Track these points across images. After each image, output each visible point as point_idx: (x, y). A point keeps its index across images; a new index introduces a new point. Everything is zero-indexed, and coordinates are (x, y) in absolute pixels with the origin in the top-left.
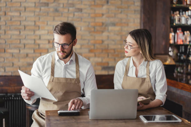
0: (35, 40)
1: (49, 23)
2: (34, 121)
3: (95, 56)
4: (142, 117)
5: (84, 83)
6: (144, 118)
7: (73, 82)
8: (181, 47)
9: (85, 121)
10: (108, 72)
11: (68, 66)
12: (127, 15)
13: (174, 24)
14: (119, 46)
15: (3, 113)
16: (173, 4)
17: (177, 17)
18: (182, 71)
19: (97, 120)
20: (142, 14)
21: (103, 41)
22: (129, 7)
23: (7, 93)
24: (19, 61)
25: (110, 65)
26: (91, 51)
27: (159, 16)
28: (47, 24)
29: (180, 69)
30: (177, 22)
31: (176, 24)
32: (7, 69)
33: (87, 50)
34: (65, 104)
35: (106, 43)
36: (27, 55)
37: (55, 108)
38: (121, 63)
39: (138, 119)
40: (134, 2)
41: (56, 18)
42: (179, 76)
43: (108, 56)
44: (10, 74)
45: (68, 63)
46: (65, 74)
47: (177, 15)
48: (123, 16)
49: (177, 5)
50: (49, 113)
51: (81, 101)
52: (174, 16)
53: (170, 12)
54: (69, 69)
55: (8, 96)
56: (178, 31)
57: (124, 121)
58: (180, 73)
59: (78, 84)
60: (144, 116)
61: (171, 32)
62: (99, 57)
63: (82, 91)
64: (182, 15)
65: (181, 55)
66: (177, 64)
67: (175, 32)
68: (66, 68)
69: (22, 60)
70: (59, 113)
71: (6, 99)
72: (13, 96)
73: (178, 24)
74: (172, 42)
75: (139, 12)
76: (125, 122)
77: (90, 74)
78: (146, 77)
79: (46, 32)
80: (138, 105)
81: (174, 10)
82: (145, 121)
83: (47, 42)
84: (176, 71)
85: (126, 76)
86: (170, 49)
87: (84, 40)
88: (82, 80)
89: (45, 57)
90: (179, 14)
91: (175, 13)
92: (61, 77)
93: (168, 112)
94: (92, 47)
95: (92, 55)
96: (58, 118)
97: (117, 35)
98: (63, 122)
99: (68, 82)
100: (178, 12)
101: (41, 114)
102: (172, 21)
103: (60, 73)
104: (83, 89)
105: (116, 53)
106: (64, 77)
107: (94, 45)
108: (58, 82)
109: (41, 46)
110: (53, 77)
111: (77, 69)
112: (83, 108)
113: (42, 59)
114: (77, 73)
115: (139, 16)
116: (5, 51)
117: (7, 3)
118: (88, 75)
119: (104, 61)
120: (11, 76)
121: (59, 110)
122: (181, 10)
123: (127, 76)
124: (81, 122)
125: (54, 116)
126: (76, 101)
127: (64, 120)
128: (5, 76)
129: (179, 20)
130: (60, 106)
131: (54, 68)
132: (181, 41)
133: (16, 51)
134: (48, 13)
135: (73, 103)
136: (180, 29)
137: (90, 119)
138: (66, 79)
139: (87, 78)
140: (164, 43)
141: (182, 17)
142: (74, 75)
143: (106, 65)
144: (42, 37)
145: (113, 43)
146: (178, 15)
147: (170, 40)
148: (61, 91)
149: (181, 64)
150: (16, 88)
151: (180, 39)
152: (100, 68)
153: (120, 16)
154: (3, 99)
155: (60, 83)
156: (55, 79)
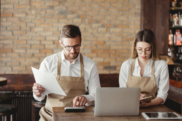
0: (40, 41)
1: (54, 25)
2: (41, 117)
3: (97, 56)
4: (144, 114)
5: (88, 81)
6: (146, 115)
7: (78, 80)
8: (179, 48)
9: (90, 117)
10: (110, 71)
11: (73, 66)
12: (128, 18)
13: (173, 26)
14: (121, 47)
15: (11, 109)
16: (172, 7)
17: (175, 20)
18: (180, 71)
19: (101, 116)
20: (143, 17)
21: (105, 42)
22: (129, 10)
23: (14, 91)
24: (25, 60)
25: (112, 65)
26: (93, 51)
27: (159, 18)
28: (52, 26)
29: (179, 69)
30: (175, 24)
31: (175, 26)
32: (14, 68)
33: (90, 51)
34: (70, 101)
35: (107, 43)
36: (33, 55)
37: (61, 104)
38: (127, 63)
39: (140, 115)
40: (135, 5)
41: (61, 20)
42: (178, 76)
43: (110, 56)
44: (17, 73)
45: (73, 63)
46: (71, 73)
47: (175, 17)
48: (124, 18)
49: (176, 8)
50: (56, 110)
51: (85, 98)
52: (173, 19)
53: (169, 15)
54: (74, 69)
55: (15, 93)
56: (176, 33)
57: (126, 117)
58: (179, 72)
59: (83, 82)
60: (146, 114)
61: (169, 34)
62: (101, 57)
63: (86, 89)
64: (180, 18)
65: (179, 56)
66: (176, 64)
67: (174, 33)
68: (72, 67)
69: (28, 60)
70: (65, 110)
71: (13, 96)
72: (20, 94)
73: (176, 26)
74: (171, 43)
75: (140, 14)
76: (129, 119)
77: (94, 73)
78: (150, 76)
79: (52, 33)
80: (140, 103)
81: (173, 12)
82: (147, 118)
83: (52, 43)
84: (175, 71)
85: (130, 75)
86: (169, 50)
87: (87, 41)
88: (86, 79)
89: (52, 57)
90: (178, 16)
91: (174, 16)
92: (67, 76)
93: (169, 110)
94: (95, 48)
95: (95, 55)
96: (65, 114)
97: (119, 36)
98: (69, 118)
99: (73, 80)
100: (176, 15)
101: (48, 111)
102: (171, 23)
103: (66, 72)
104: (87, 88)
105: (118, 53)
106: (70, 76)
107: (96, 46)
108: (64, 81)
109: (46, 46)
110: (59, 76)
111: (81, 68)
112: (87, 105)
113: (49, 59)
114: (82, 72)
115: (139, 18)
116: (12, 51)
117: (15, 5)
118: (92, 74)
119: (106, 61)
120: (18, 75)
121: (65, 107)
122: (179, 13)
123: (132, 75)
124: (87, 118)
125: (60, 112)
126: (80, 98)
127: (71, 116)
128: (12, 75)
129: (178, 22)
130: (66, 103)
131: (60, 67)
132: (180, 42)
133: (23, 51)
134: (53, 16)
135: (78, 100)
136: (179, 31)
137: (95, 115)
138: (72, 78)
139: (91, 77)
140: (163, 44)
141: (180, 19)
142: (79, 74)
143: (107, 65)
144: (48, 38)
145: (115, 44)
146: (177, 18)
147: (169, 41)
148: (67, 89)
149: (179, 64)
150: (22, 86)
151: (179, 40)
152: (102, 67)
153: (121, 18)
154: (11, 96)
155: (66, 81)
156: (61, 78)
